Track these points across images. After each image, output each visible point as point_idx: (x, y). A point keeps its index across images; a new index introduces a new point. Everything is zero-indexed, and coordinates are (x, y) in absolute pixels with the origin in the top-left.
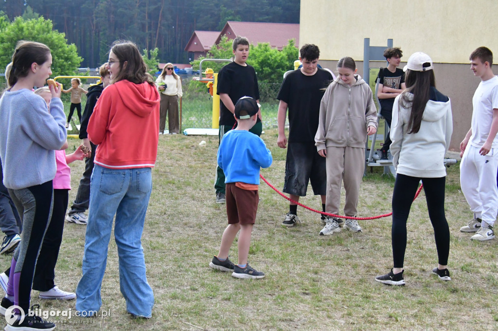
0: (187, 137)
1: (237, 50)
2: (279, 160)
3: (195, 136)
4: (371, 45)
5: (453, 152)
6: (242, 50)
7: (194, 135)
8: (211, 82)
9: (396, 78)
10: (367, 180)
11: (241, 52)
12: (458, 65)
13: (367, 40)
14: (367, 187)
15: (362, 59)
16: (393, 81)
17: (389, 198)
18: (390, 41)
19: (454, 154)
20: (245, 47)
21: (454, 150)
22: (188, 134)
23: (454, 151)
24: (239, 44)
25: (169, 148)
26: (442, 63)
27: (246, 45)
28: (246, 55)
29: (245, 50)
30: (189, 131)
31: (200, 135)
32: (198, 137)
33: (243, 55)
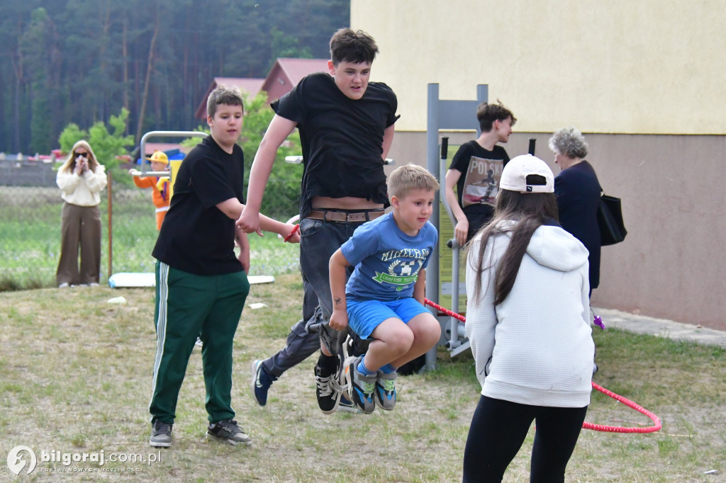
0: (115, 291)
1: (217, 115)
2: (275, 337)
3: (131, 290)
4: (442, 97)
5: (637, 317)
6: (225, 117)
7: (128, 288)
8: (166, 178)
9: (494, 163)
10: (436, 378)
11: (225, 122)
12: (665, 137)
13: (433, 88)
14: (430, 392)
15: (424, 127)
16: (488, 168)
17: (462, 417)
18: (483, 89)
19: (636, 321)
20: (233, 109)
21: (638, 311)
22: (118, 284)
23: (639, 314)
24: (220, 102)
25: (61, 315)
26: (614, 134)
27: (236, 105)
28: (235, 128)
29: (233, 117)
30: (119, 279)
31: (141, 288)
32: (136, 291)
33: (230, 128)
